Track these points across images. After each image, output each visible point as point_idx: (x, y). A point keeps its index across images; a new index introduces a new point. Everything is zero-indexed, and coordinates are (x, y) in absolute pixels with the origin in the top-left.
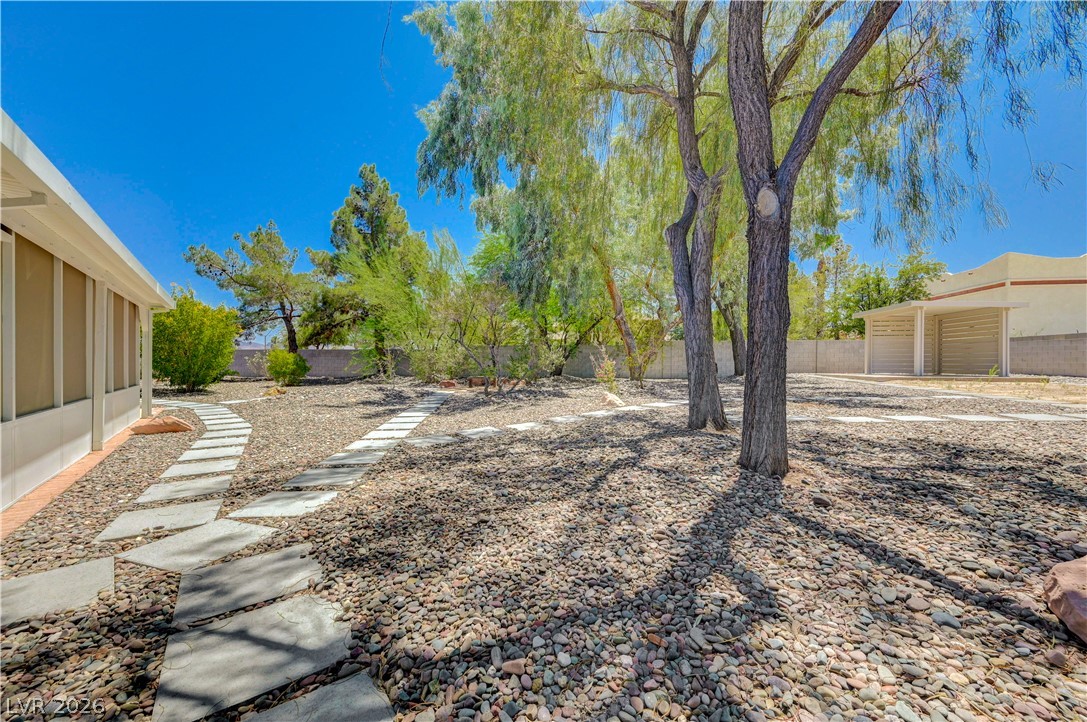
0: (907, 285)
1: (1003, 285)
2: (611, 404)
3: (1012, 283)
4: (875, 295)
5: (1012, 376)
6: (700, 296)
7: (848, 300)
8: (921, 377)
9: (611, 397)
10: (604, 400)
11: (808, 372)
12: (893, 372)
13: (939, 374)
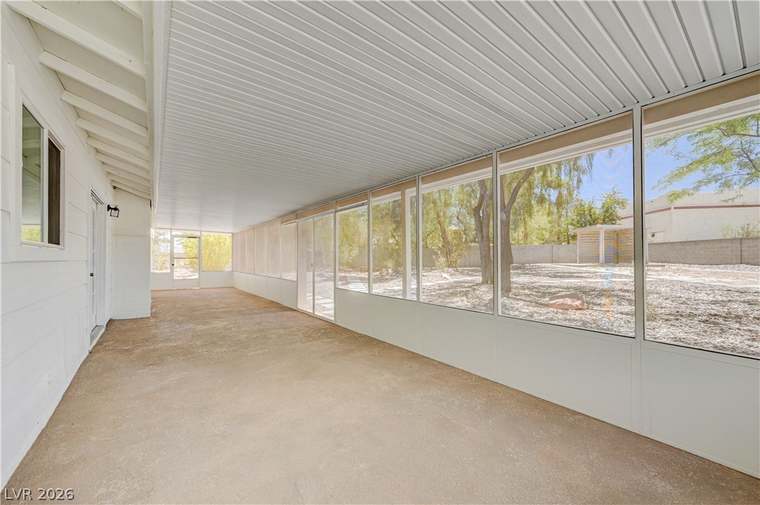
0: (607, 211)
1: (670, 209)
2: (445, 278)
3: (675, 208)
4: (589, 218)
5: (650, 264)
6: (485, 235)
7: (573, 220)
8: (602, 266)
9: (445, 275)
10: (441, 276)
11: (547, 263)
12: (593, 262)
13: (617, 263)
